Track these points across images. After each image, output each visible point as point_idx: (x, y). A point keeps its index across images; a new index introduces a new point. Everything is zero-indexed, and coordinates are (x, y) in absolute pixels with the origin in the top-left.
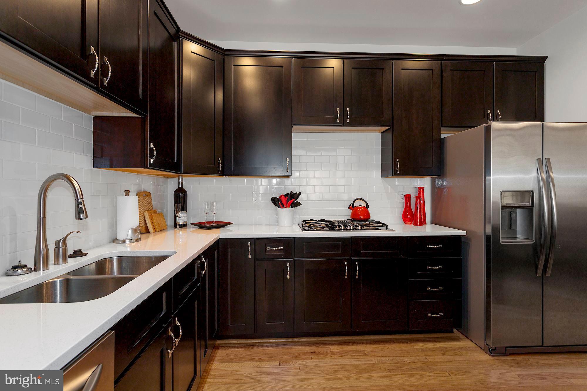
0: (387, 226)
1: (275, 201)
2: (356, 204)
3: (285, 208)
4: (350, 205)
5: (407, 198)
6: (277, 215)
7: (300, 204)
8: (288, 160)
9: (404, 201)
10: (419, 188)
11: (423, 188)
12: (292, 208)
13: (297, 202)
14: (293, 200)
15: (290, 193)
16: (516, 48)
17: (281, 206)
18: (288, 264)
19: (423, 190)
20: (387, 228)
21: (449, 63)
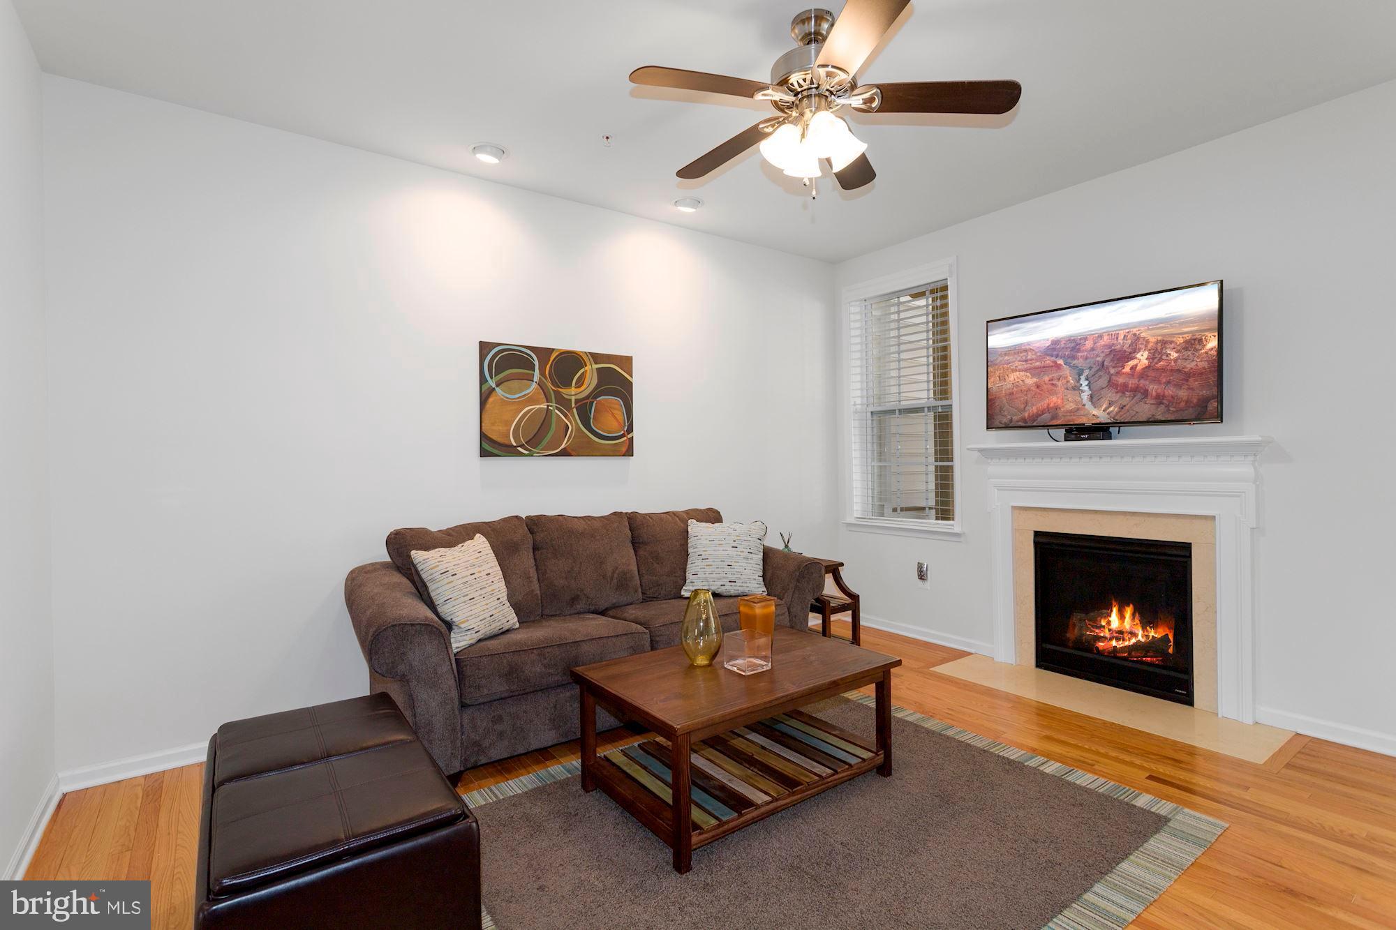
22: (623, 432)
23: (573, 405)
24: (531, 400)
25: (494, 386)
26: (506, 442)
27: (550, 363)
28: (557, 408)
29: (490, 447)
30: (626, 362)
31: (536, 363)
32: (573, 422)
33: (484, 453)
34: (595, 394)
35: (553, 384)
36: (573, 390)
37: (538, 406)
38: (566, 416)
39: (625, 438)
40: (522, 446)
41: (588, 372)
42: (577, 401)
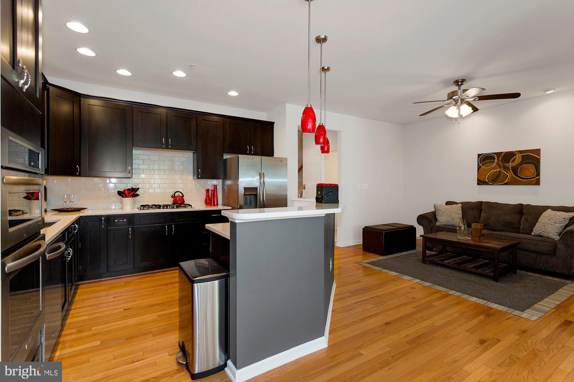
0: (191, 206)
1: (120, 193)
2: (176, 195)
3: (128, 197)
4: (172, 196)
5: (208, 191)
6: (121, 203)
7: (138, 195)
8: (129, 168)
9: (206, 193)
10: (215, 185)
11: (216, 185)
12: (132, 197)
13: (136, 194)
14: (133, 193)
15: (131, 188)
16: (266, 113)
17: (124, 196)
18: (130, 229)
19: (216, 187)
20: (191, 207)
21: (228, 120)
22: (533, 176)
23: (510, 168)
24: (494, 168)
25: (481, 166)
26: (485, 181)
27: (501, 156)
28: (503, 170)
29: (480, 182)
30: (538, 151)
31: (496, 157)
32: (510, 174)
33: (478, 184)
34: (520, 164)
35: (502, 163)
36: (510, 164)
37: (496, 170)
38: (507, 172)
39: (535, 179)
40: (490, 182)
41: (517, 159)
42: (512, 167)
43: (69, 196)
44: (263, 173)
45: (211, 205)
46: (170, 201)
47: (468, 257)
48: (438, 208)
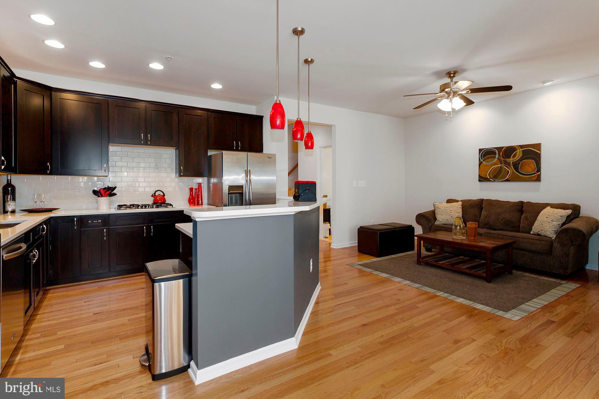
0: (172, 206)
1: (95, 192)
2: (157, 194)
3: (104, 197)
4: (153, 194)
5: (191, 189)
6: (97, 202)
7: (116, 194)
8: (105, 166)
9: (189, 192)
10: (199, 184)
11: (201, 184)
12: (109, 197)
13: (113, 193)
14: (109, 192)
15: (107, 187)
16: (255, 107)
17: (100, 196)
18: (105, 230)
19: (201, 185)
20: (172, 207)
21: (213, 114)
22: (534, 172)
23: (511, 164)
24: (495, 164)
25: (482, 161)
26: (486, 177)
27: (502, 152)
28: (504, 166)
29: (482, 179)
30: (538, 146)
31: (497, 152)
32: (511, 170)
33: (480, 181)
34: (521, 159)
35: (503, 158)
36: (511, 159)
37: (497, 166)
38: (508, 168)
39: (536, 174)
40: (491, 178)
41: (518, 153)
42: (513, 163)
43: (39, 195)
44: (250, 170)
45: (195, 205)
46: (150, 201)
47: (465, 257)
48: (438, 207)
